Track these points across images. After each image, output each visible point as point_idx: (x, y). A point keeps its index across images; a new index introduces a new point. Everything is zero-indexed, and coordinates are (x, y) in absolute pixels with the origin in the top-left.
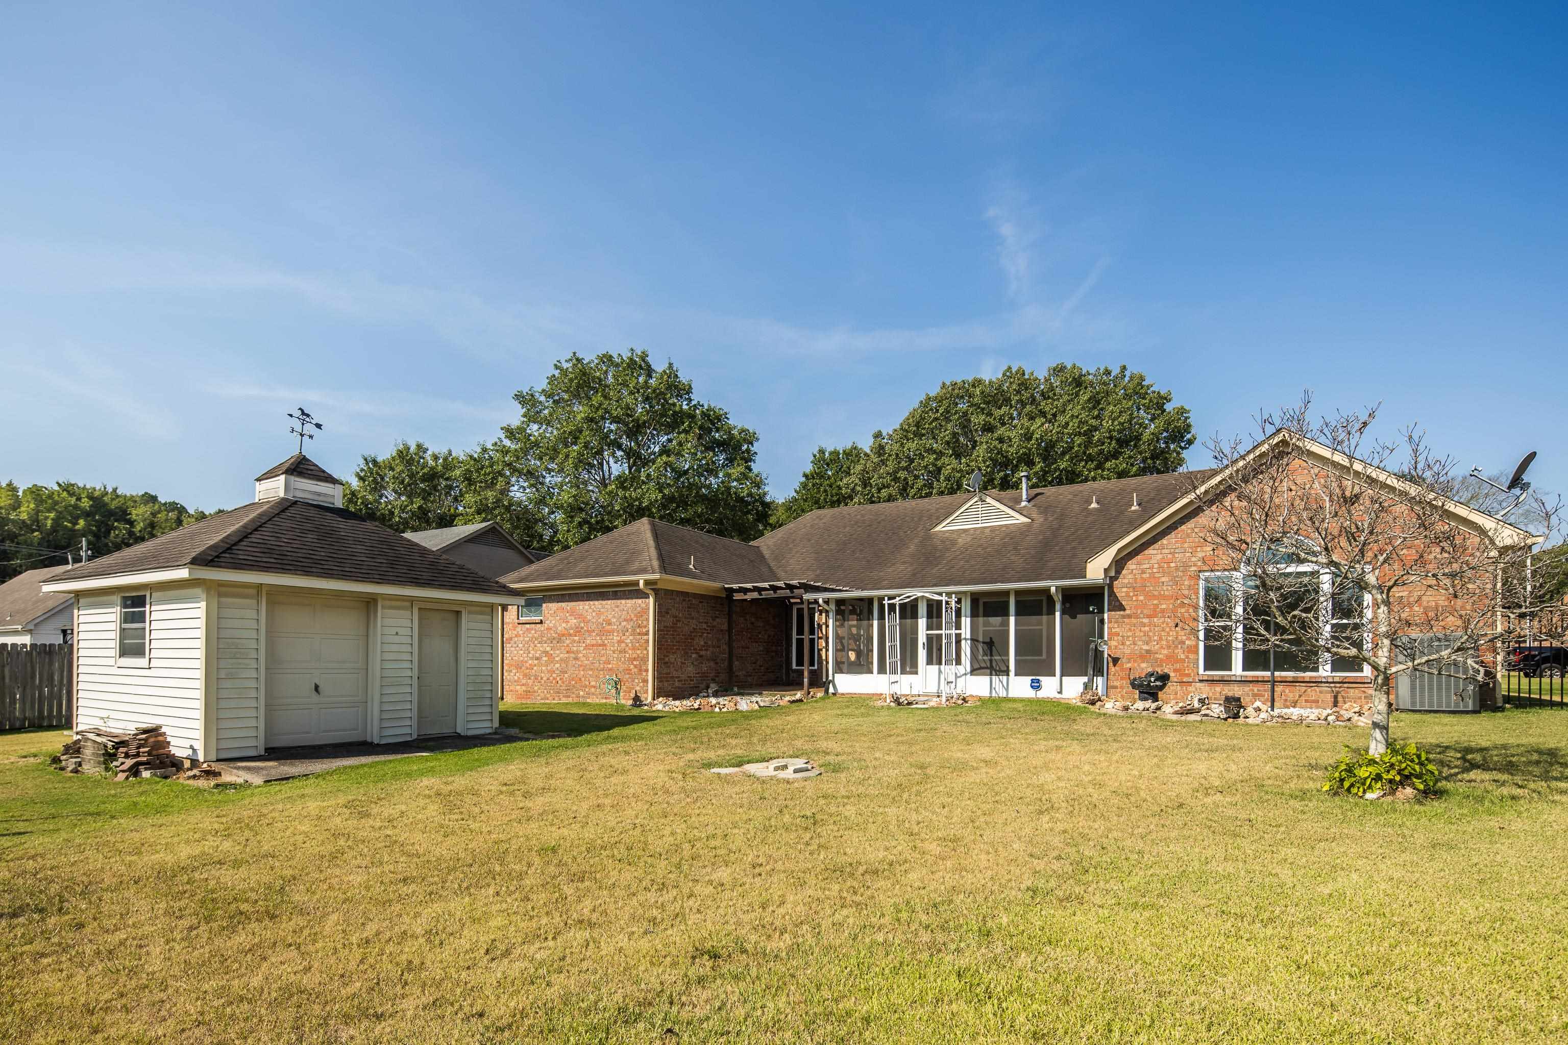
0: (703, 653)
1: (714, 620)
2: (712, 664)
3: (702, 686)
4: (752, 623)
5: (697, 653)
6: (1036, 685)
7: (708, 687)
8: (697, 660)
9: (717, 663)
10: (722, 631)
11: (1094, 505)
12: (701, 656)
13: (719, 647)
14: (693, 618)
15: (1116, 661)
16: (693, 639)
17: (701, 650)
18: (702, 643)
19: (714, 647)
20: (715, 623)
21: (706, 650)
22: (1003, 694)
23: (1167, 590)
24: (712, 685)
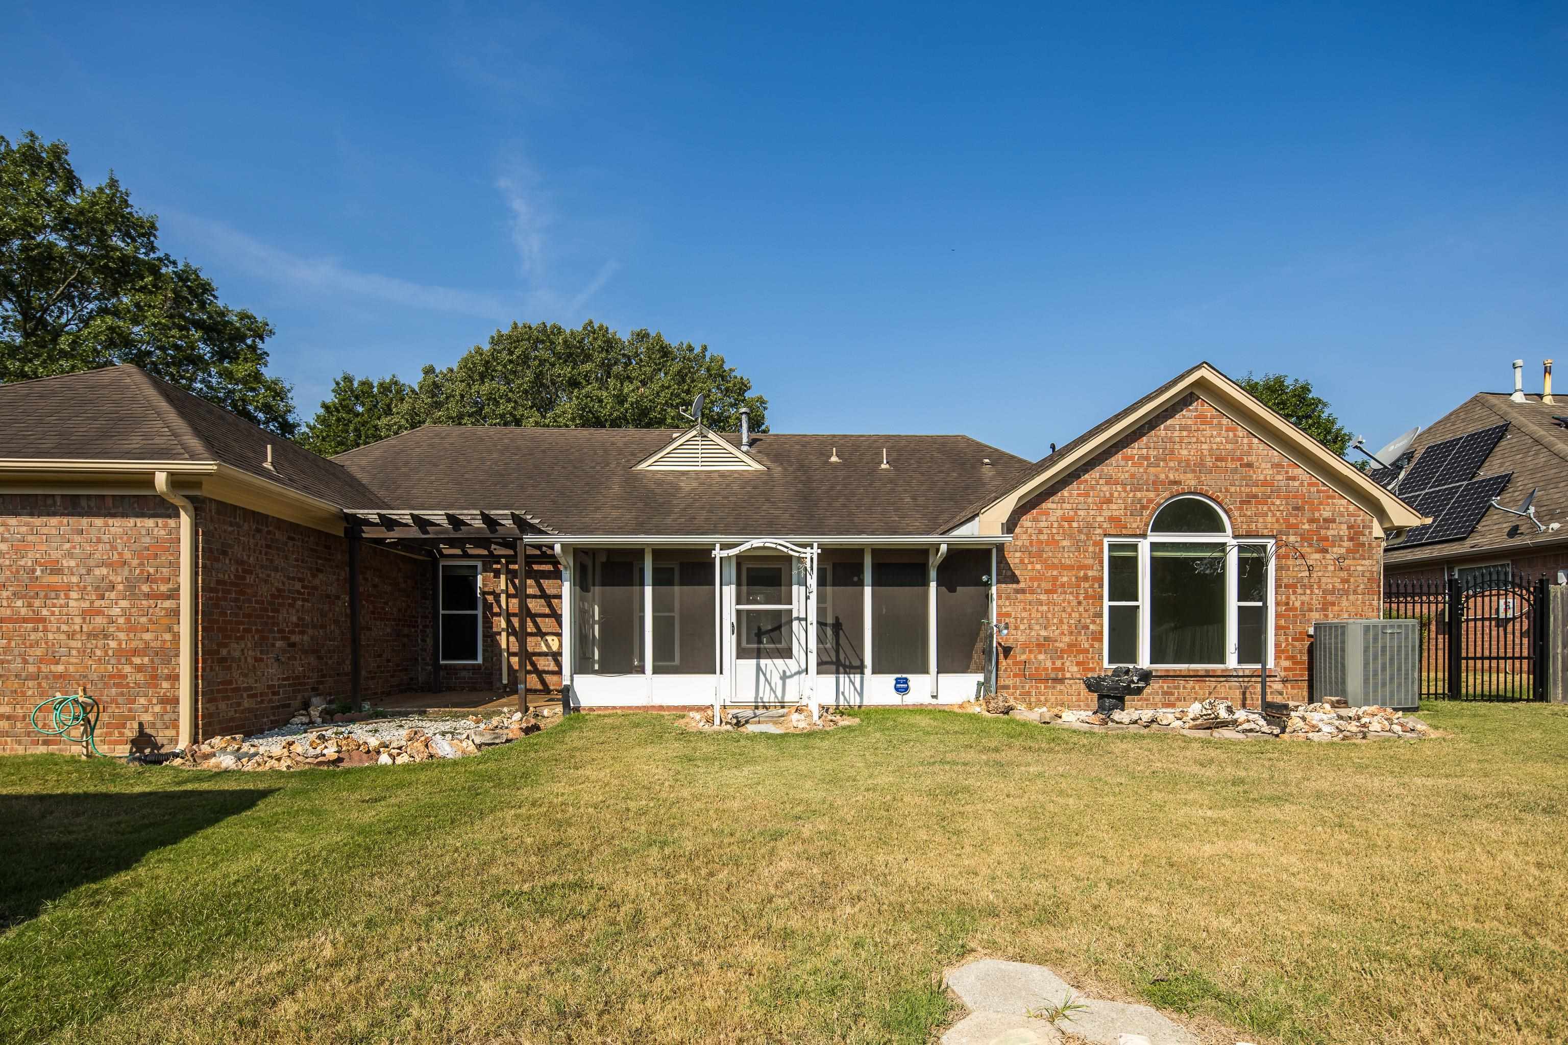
0: (295, 638)
1: (314, 576)
2: (312, 659)
3: (296, 703)
4: (375, 586)
5: (284, 638)
6: (902, 687)
7: (306, 705)
8: (284, 651)
9: (320, 658)
10: (328, 596)
11: (834, 459)
12: (293, 645)
13: (323, 627)
14: (276, 570)
15: (1007, 651)
16: (278, 611)
17: (292, 632)
18: (294, 619)
19: (314, 627)
20: (317, 582)
21: (302, 633)
22: (855, 701)
23: (1068, 558)
24: (315, 700)
